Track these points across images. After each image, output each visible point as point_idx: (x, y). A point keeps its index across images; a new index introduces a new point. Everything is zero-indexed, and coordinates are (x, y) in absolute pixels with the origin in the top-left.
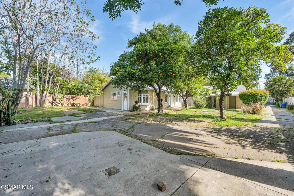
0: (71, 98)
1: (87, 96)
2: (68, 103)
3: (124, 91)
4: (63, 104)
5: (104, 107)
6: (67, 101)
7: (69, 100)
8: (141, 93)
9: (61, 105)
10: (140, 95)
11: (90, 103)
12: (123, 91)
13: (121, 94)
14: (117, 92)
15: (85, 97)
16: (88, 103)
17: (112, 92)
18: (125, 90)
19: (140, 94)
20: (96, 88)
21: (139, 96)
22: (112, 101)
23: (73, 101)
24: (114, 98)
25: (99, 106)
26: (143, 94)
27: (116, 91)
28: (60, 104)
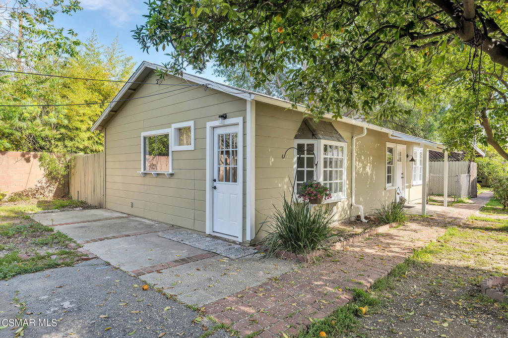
1: (35, 157)
3: (218, 122)
5: (108, 206)
8: (314, 135)
10: (311, 149)
11: (54, 188)
12: (209, 124)
13: (200, 140)
14: (171, 131)
15: (28, 160)
16: (43, 188)
17: (144, 134)
18: (224, 117)
19: (306, 142)
20: (78, 125)
21: (300, 148)
22: (147, 178)
24: (159, 166)
25: (90, 202)
26: (323, 142)
27: (169, 125)
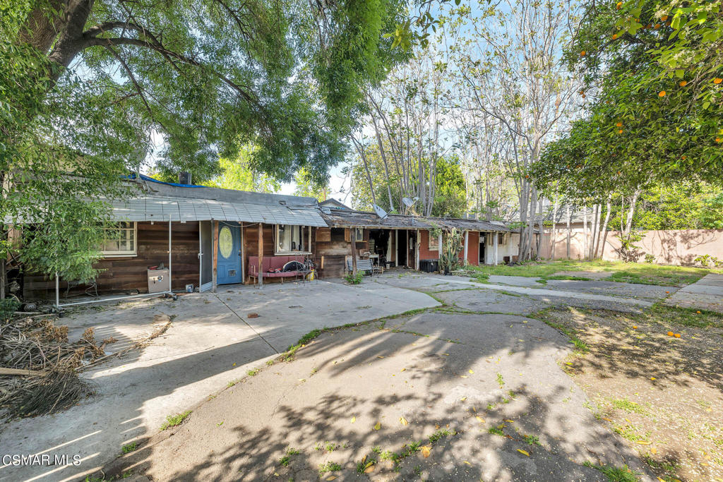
0: (678, 239)
2: (668, 254)
4: (652, 257)
6: (667, 249)
7: (672, 247)
9: (646, 258)
23: (689, 248)
28: (644, 256)
